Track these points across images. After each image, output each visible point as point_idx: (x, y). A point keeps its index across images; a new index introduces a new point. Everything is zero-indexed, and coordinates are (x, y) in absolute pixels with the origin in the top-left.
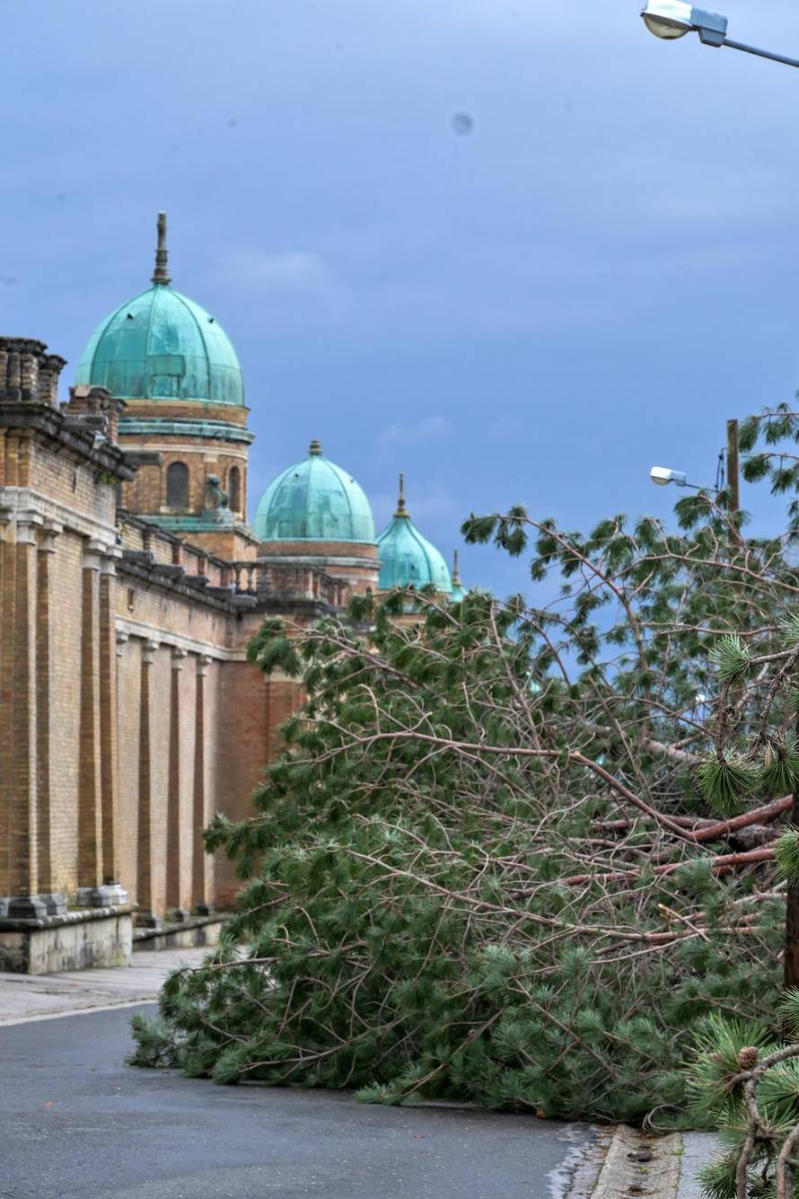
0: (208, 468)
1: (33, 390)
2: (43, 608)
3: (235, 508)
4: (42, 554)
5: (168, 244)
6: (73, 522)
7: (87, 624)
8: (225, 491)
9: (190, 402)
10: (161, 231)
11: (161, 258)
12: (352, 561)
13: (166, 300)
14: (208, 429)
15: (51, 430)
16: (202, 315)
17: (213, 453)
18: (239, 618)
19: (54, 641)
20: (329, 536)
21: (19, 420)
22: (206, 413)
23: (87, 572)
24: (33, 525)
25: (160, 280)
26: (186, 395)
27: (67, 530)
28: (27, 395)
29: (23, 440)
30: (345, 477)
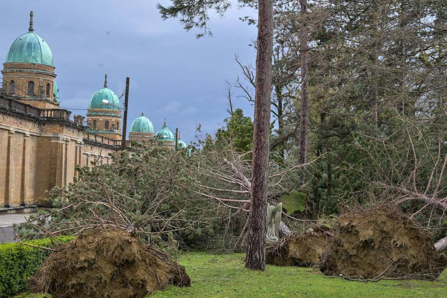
0: (113, 122)
1: (65, 118)
2: (66, 154)
3: (118, 129)
4: (66, 145)
5: (107, 80)
6: (73, 139)
7: (76, 156)
8: (116, 126)
9: (109, 110)
10: (106, 77)
11: (106, 82)
12: (149, 136)
13: (106, 90)
14: (113, 115)
15: (68, 124)
16: (113, 93)
17: (114, 119)
18: (117, 150)
19: (68, 159)
20: (144, 131)
21: (62, 123)
22: (113, 111)
23: (76, 147)
24: (64, 140)
25: (105, 86)
26: (109, 108)
27: (72, 140)
28: (63, 118)
29: (63, 126)
30: (148, 120)
